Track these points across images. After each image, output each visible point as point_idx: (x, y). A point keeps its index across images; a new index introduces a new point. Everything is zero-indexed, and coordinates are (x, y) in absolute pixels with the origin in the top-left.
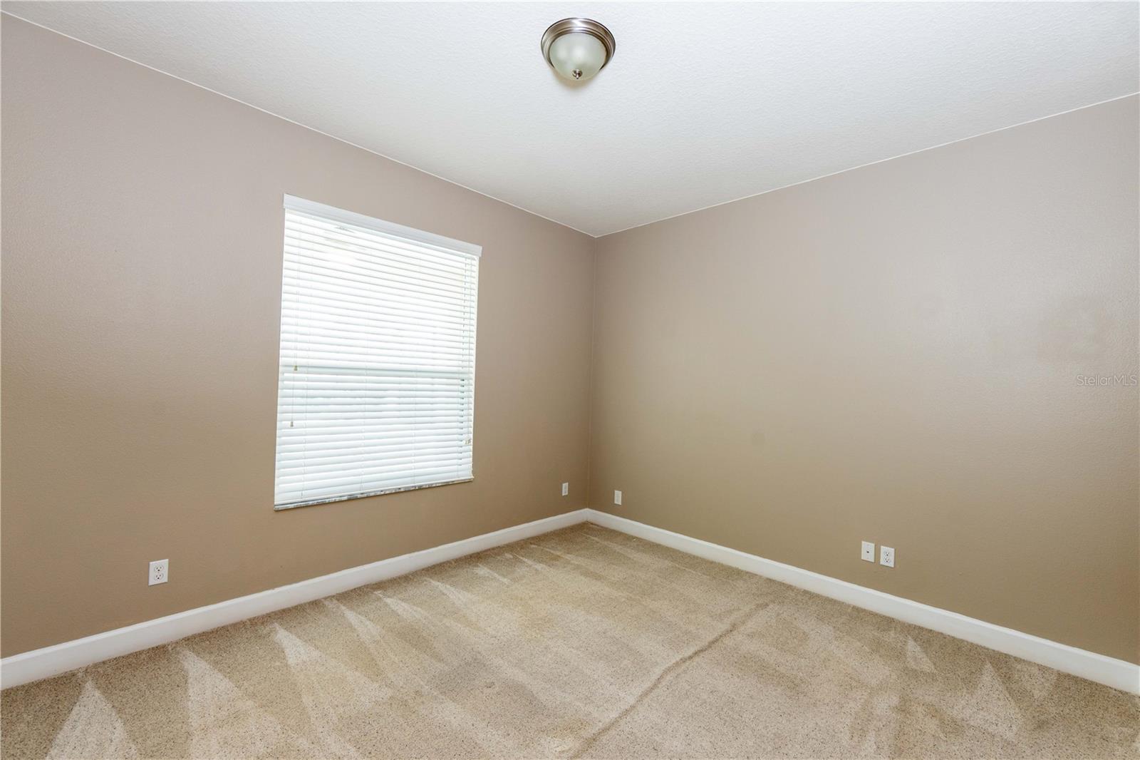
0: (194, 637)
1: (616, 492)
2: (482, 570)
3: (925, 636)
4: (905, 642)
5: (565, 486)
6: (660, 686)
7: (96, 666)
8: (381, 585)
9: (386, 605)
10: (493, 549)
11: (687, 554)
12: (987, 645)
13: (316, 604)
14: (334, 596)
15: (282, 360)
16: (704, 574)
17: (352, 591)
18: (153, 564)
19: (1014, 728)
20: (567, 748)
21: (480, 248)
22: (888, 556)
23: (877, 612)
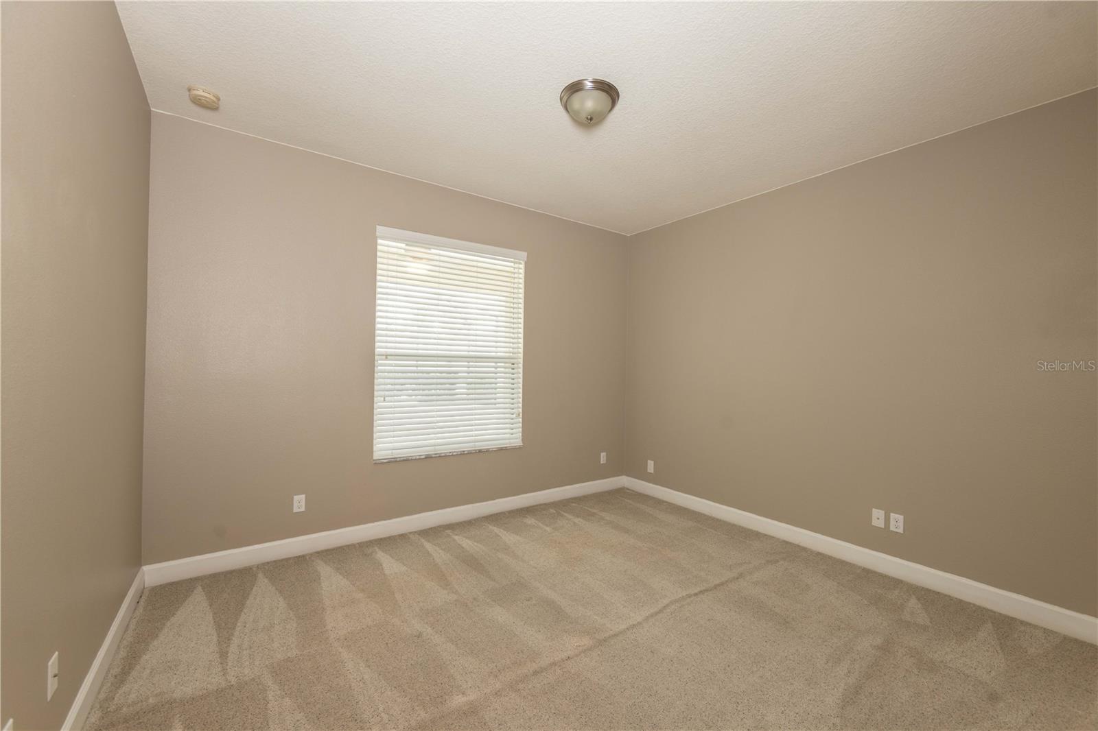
0: (322, 551)
1: (649, 461)
2: (530, 521)
3: (928, 597)
4: (907, 599)
5: (603, 455)
6: (664, 611)
7: (263, 564)
8: (451, 527)
9: (454, 540)
10: (541, 505)
11: (710, 517)
12: (995, 609)
13: (403, 536)
14: (415, 532)
15: (378, 351)
16: (723, 534)
17: (429, 529)
18: (296, 498)
19: (993, 673)
20: (583, 644)
21: (525, 254)
22: (897, 523)
23: (887, 574)
